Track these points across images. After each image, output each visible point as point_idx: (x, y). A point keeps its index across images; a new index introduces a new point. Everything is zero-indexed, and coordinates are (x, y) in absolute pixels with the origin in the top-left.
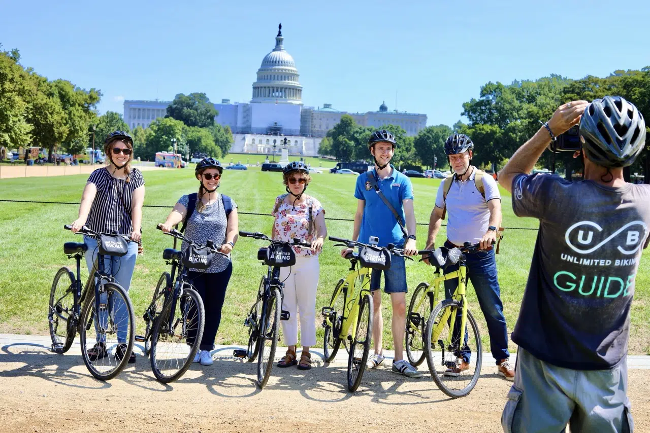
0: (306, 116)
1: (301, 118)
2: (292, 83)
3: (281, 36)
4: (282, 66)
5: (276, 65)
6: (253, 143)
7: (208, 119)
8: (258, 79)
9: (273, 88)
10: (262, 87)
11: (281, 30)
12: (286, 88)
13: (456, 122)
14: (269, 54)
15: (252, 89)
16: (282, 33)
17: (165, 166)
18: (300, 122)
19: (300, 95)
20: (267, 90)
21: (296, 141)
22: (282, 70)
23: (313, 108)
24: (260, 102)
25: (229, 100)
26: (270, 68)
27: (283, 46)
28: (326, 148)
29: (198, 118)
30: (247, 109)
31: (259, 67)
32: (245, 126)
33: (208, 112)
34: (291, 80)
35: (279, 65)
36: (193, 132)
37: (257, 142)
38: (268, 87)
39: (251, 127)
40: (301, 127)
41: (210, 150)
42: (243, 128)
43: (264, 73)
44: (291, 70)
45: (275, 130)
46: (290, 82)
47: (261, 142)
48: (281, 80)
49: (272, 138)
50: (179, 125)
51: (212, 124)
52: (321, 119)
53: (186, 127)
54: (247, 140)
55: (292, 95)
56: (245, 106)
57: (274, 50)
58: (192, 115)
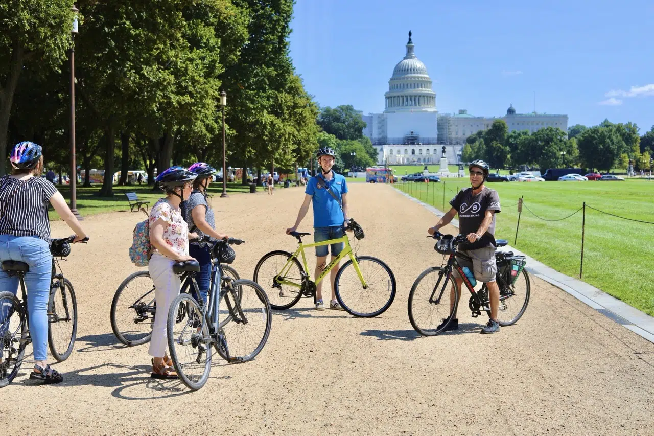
0: (443, 124)
1: (438, 126)
2: (425, 91)
3: (411, 43)
4: (414, 73)
5: (408, 73)
6: (391, 154)
7: (355, 131)
8: (390, 89)
9: (407, 96)
10: (395, 97)
11: (411, 38)
12: (420, 96)
13: (603, 121)
14: (401, 62)
15: (384, 99)
16: (412, 41)
17: (377, 182)
18: (437, 130)
19: (434, 102)
20: (401, 98)
21: (435, 150)
22: (415, 77)
23: (449, 114)
24: (395, 112)
25: (362, 112)
26: (403, 76)
27: (414, 54)
28: (470, 155)
29: (346, 131)
30: (382, 120)
31: (391, 76)
32: (380, 136)
33: (357, 124)
34: (424, 88)
35: (411, 73)
36: (346, 145)
37: (395, 152)
38: (402, 96)
39: (387, 138)
40: (438, 135)
41: (365, 163)
42: (379, 139)
43: (396, 82)
44: (424, 78)
45: (412, 140)
46: (424, 89)
47: (399, 152)
48: (415, 88)
49: (410, 148)
50: (333, 139)
51: (361, 136)
52: (457, 126)
53: (339, 141)
54: (384, 151)
55: (426, 103)
56: (379, 116)
57: (405, 58)
58: (341, 128)
